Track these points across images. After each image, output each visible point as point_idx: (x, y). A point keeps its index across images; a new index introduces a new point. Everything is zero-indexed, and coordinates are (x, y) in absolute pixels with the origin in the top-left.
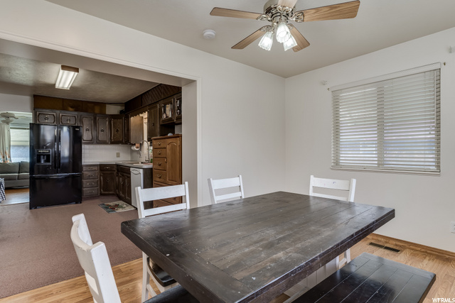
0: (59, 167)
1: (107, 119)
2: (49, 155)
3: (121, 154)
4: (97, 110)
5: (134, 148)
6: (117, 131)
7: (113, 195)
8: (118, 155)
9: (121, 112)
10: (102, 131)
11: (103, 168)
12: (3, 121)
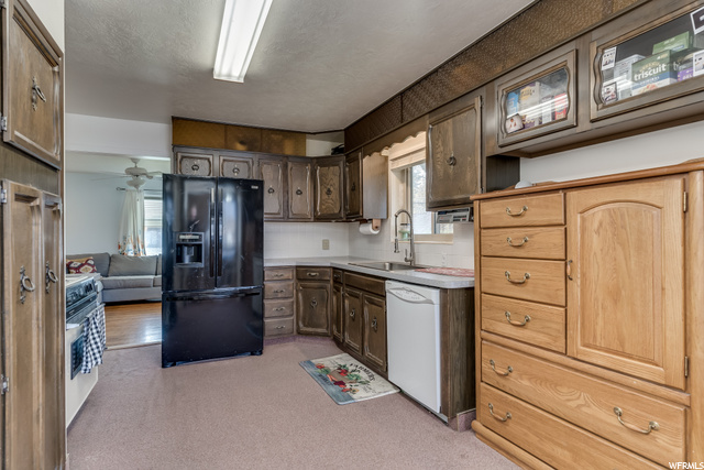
0: (220, 275)
1: (308, 167)
2: (201, 245)
3: (331, 244)
4: (289, 149)
5: (368, 229)
6: (329, 192)
7: (324, 335)
8: (326, 245)
9: (336, 151)
10: (299, 192)
11: (303, 273)
12: (131, 183)
